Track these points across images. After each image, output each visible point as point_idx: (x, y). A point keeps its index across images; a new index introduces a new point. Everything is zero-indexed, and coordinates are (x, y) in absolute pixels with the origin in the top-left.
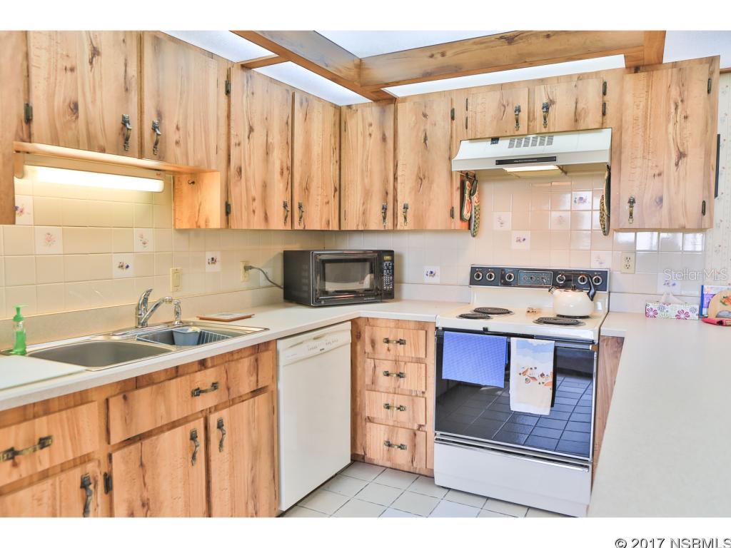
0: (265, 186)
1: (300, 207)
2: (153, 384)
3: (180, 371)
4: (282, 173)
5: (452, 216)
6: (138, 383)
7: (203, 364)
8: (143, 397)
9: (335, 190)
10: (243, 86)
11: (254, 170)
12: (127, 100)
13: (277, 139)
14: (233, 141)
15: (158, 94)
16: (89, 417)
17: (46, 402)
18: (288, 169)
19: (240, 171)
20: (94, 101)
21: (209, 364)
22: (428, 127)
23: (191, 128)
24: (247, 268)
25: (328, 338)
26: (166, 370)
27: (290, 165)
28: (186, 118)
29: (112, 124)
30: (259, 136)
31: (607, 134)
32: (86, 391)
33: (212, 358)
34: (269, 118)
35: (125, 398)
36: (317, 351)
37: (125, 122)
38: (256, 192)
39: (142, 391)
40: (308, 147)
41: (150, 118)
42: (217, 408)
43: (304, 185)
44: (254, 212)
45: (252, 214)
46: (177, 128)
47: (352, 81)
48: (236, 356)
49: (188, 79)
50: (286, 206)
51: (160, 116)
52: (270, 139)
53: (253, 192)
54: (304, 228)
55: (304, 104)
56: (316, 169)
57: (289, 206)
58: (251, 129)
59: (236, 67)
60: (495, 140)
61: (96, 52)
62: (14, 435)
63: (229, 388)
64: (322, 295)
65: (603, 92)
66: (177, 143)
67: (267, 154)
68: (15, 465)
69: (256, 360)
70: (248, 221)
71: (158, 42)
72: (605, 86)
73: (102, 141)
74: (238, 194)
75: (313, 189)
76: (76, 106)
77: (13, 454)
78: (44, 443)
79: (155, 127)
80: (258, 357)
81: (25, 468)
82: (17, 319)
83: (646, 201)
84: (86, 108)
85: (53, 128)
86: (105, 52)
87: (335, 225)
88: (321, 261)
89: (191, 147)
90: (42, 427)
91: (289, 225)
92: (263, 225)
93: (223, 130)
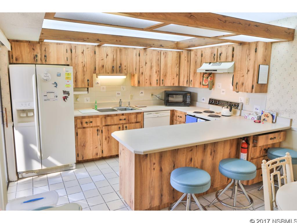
0: (150, 76)
1: (163, 80)
2: (111, 117)
3: (117, 115)
4: (156, 72)
5: (201, 84)
6: (108, 116)
7: (123, 114)
8: (109, 119)
9: (177, 75)
10: (144, 54)
11: (147, 72)
12: (113, 63)
13: (154, 64)
14: (140, 67)
15: (121, 60)
16: (98, 120)
17: (92, 116)
18: (158, 71)
19: (142, 73)
20: (107, 64)
21: (124, 115)
22: (197, 58)
23: (128, 66)
24: (152, 95)
25: (161, 114)
26: (114, 114)
27: (159, 70)
28: (127, 63)
29: (110, 67)
30: (149, 64)
31: (233, 63)
32: (99, 115)
33: (125, 114)
34: (152, 60)
35: (105, 118)
36: (156, 116)
37: (113, 67)
38: (147, 77)
39: (109, 117)
40: (166, 65)
41: (119, 65)
42: (126, 124)
43: (164, 75)
44: (147, 82)
45: (146, 83)
46: (125, 66)
47: (173, 48)
48: (131, 114)
49: (128, 55)
50: (157, 80)
51: (121, 64)
52: (152, 65)
53: (146, 78)
54: (164, 86)
55: (165, 54)
56: (169, 70)
57: (159, 80)
58: (146, 63)
59: (142, 49)
60: (210, 63)
61: (107, 55)
62: (87, 120)
63: (129, 120)
64: (168, 103)
65: (233, 51)
66: (125, 69)
67: (151, 68)
68: (87, 124)
69: (137, 116)
70: (145, 85)
71: (121, 50)
72: (233, 49)
73: (108, 72)
74: (142, 79)
75: (168, 75)
76: (103, 66)
77: (87, 123)
78: (91, 122)
79: (120, 67)
80: (137, 115)
81: (88, 125)
82: (96, 103)
83: (240, 83)
84: (105, 66)
85: (99, 71)
86: (109, 55)
87: (176, 84)
88: (168, 94)
89: (128, 70)
90: (91, 120)
91: (158, 85)
92: (149, 86)
93: (138, 65)
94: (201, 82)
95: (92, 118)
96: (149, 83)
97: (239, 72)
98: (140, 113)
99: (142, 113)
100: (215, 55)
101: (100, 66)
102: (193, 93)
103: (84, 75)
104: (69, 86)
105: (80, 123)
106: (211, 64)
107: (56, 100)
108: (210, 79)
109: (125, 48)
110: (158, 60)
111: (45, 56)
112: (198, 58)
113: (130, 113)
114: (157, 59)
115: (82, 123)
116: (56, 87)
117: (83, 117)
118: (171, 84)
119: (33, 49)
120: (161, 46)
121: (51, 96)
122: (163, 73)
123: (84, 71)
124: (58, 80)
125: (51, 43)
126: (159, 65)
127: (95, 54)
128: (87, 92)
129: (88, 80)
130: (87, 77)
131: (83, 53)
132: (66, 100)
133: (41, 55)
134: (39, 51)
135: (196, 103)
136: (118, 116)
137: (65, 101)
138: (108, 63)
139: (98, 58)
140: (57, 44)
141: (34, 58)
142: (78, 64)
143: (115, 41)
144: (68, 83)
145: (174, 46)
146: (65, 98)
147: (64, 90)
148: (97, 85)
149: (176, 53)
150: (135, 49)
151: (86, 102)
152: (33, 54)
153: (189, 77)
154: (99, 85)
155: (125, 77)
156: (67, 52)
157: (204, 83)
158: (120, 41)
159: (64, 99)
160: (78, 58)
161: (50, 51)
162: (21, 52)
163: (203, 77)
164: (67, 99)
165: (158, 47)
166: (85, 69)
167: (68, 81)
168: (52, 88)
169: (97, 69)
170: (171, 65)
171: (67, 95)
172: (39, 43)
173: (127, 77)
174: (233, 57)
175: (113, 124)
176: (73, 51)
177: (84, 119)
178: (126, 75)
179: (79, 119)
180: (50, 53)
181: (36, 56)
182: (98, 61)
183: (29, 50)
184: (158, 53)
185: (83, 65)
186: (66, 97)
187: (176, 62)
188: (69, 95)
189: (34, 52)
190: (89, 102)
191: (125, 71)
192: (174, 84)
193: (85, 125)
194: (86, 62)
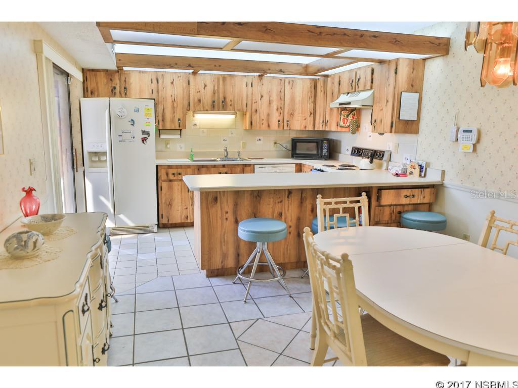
0: (268, 115)
1: (288, 121)
2: (207, 168)
3: (216, 166)
4: (277, 110)
5: (338, 125)
6: (203, 167)
7: (223, 166)
9: (311, 114)
10: (258, 83)
11: (263, 109)
12: (214, 96)
13: (274, 97)
14: (254, 102)
15: (224, 92)
16: (189, 171)
17: (181, 166)
18: (281, 108)
19: (256, 111)
20: (205, 98)
21: (226, 166)
23: (236, 100)
24: (275, 143)
25: (280, 168)
26: (211, 165)
27: (282, 106)
28: (234, 97)
29: (210, 102)
30: (266, 99)
31: (371, 92)
32: (190, 166)
34: (271, 91)
35: (199, 169)
36: (273, 171)
37: (214, 102)
38: (264, 117)
40: (293, 99)
41: (221, 99)
43: (290, 113)
44: (263, 124)
46: (231, 101)
47: (300, 74)
50: (279, 121)
51: (225, 98)
52: (271, 99)
53: (262, 117)
54: (290, 129)
55: (291, 82)
56: (298, 107)
57: (281, 121)
58: (262, 96)
59: (256, 77)
60: (348, 93)
61: (205, 86)
62: (174, 171)
64: (294, 154)
65: (372, 73)
66: (231, 105)
67: (270, 104)
68: (174, 176)
70: (260, 127)
71: (224, 78)
72: (373, 70)
73: (207, 108)
74: (256, 118)
75: (296, 114)
76: (200, 100)
77: (174, 174)
78: (180, 174)
79: (223, 102)
80: (244, 168)
81: (176, 178)
82: (192, 151)
83: (378, 121)
84: (203, 100)
85: (194, 107)
86: (208, 85)
87: (310, 128)
88: (295, 142)
89: (236, 106)
90: (180, 171)
91: (281, 128)
92: (267, 128)
93: (250, 98)
94: (338, 122)
95: (181, 168)
96: (267, 125)
97: (378, 104)
98: (249, 165)
99: (252, 166)
100: (353, 81)
101: (196, 100)
102: (336, 140)
103: (174, 112)
104: (149, 124)
105: (165, 174)
106: (349, 95)
107: (134, 141)
108: (352, 118)
109: (231, 75)
110: (281, 92)
111: (125, 88)
112: (335, 87)
113: (235, 165)
114: (279, 90)
115: (167, 174)
116: (133, 125)
117: (170, 167)
118: (301, 126)
119: (111, 80)
120: (281, 71)
121: (127, 136)
122: (289, 111)
123: (173, 107)
124: (135, 116)
125: (133, 71)
126: (281, 99)
127: (189, 84)
128: (180, 136)
129: (179, 120)
130: (178, 115)
131: (172, 83)
132: (145, 142)
133: (120, 87)
134: (118, 82)
135: (338, 156)
138: (207, 96)
139: (192, 90)
140: (140, 72)
141: (112, 91)
142: (166, 97)
143: (213, 66)
144: (148, 121)
145: (302, 70)
146: (144, 140)
147: (143, 130)
148: (194, 127)
149: (309, 82)
150: (245, 76)
151: (179, 149)
152: (110, 85)
153: (324, 116)
154: (198, 127)
155: (233, 116)
156: (152, 83)
157: (342, 123)
158: (220, 66)
159: (143, 141)
160: (166, 90)
161: (131, 81)
162: (97, 84)
163: (341, 114)
164: (147, 140)
165: (276, 73)
166: (175, 105)
167: (148, 119)
168: (128, 126)
169: (191, 104)
170: (301, 99)
171: (146, 136)
172: (118, 72)
173: (236, 117)
174: (372, 82)
176: (160, 81)
177: (170, 169)
178: (235, 113)
179: (164, 168)
180: (131, 84)
181: (115, 88)
182: (192, 94)
183: (106, 81)
184: (280, 81)
185: (172, 99)
186: (145, 138)
187: (309, 94)
188: (149, 136)
189: (112, 83)
190: (183, 150)
191: (231, 107)
192: (306, 127)
193: (172, 177)
194: (177, 96)
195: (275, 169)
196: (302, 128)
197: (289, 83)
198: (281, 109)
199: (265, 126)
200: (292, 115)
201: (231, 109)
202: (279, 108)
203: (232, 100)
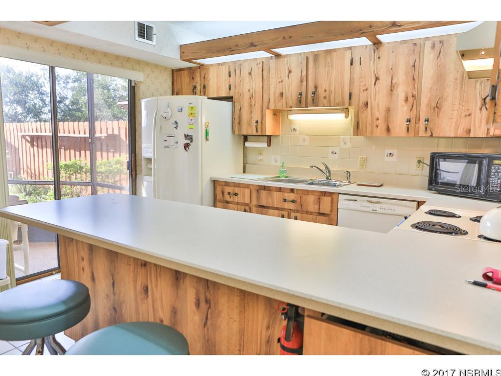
0: (388, 110)
1: (427, 120)
2: (270, 191)
3: (281, 190)
4: (406, 100)
6: (265, 188)
7: (292, 190)
10: (371, 56)
11: (379, 102)
12: (301, 85)
13: (401, 78)
14: (362, 89)
15: (316, 78)
16: (247, 191)
17: (239, 184)
18: (414, 96)
19: (366, 105)
20: (288, 90)
21: (295, 191)
23: (332, 89)
24: (419, 162)
25: (384, 206)
26: (276, 187)
27: (416, 93)
28: (330, 84)
29: (295, 96)
30: (384, 82)
33: (297, 189)
34: (394, 68)
35: (257, 191)
36: (370, 210)
37: (301, 94)
38: (380, 113)
39: (265, 191)
41: (311, 89)
43: (434, 104)
44: (377, 126)
45: (375, 128)
46: (325, 91)
48: (310, 193)
49: (332, 66)
50: (408, 121)
51: (316, 87)
52: (394, 81)
53: (377, 115)
54: (432, 135)
55: (438, 46)
57: (414, 121)
58: (377, 79)
59: (368, 48)
61: (290, 72)
63: (301, 206)
66: (325, 97)
67: (392, 90)
68: (230, 197)
69: (319, 199)
70: (372, 132)
73: (291, 104)
74: (366, 116)
75: (447, 106)
76: (282, 93)
77: (229, 193)
78: (236, 194)
79: (314, 93)
80: (321, 197)
81: (232, 199)
82: (282, 166)
84: (286, 93)
86: (293, 70)
88: (436, 159)
89: (332, 98)
90: (236, 190)
91: (412, 134)
92: (384, 134)
93: (356, 84)
95: (239, 187)
96: (385, 128)
98: (331, 194)
99: (334, 196)
101: (278, 93)
103: (251, 112)
104: (193, 127)
105: (221, 192)
107: (177, 147)
110: (414, 66)
111: (204, 87)
113: (308, 191)
114: (412, 64)
115: (223, 193)
116: (176, 128)
117: (227, 184)
118: (457, 128)
119: (193, 78)
121: (171, 141)
122: (429, 101)
123: (251, 106)
124: (179, 117)
125: (212, 65)
126: (415, 80)
127: (270, 72)
129: (257, 122)
131: (250, 73)
132: (187, 149)
133: (200, 85)
134: (198, 79)
136: (282, 192)
137: (185, 150)
138: (292, 87)
139: (274, 80)
140: (219, 64)
141: (193, 90)
142: (243, 93)
143: (281, 39)
144: (191, 123)
146: (186, 146)
147: (186, 134)
148: (293, 133)
152: (192, 85)
154: (297, 133)
156: (230, 76)
159: (185, 148)
160: (243, 83)
161: (210, 77)
162: (182, 84)
164: (190, 147)
166: (253, 102)
167: (191, 120)
168: (172, 129)
169: (272, 100)
171: (188, 142)
175: (271, 205)
176: (237, 72)
177: (226, 187)
179: (221, 185)
180: (209, 81)
181: (195, 87)
182: (273, 86)
183: (188, 80)
184: (412, 47)
185: (250, 94)
186: (187, 144)
188: (192, 142)
189: (193, 82)
191: (325, 101)
192: (469, 131)
193: (227, 198)
194: (255, 89)
195: (373, 206)
196: (461, 133)
197: (433, 47)
198: (413, 99)
199: (380, 131)
200: (438, 107)
201: (326, 103)
202: (410, 95)
203: (327, 89)
